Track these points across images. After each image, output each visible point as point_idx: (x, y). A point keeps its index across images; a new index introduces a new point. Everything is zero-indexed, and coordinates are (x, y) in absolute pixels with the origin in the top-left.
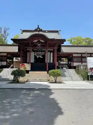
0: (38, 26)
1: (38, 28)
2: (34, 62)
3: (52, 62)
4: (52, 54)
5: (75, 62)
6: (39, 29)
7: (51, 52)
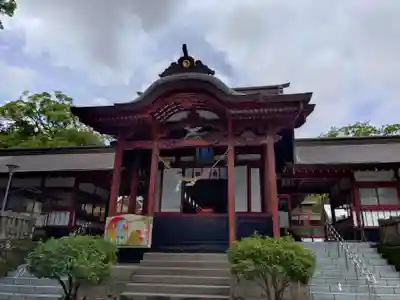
0: (184, 47)
1: (186, 57)
2: (178, 210)
3: (256, 208)
4: (256, 173)
5: (372, 209)
6: (191, 59)
7: (251, 164)
